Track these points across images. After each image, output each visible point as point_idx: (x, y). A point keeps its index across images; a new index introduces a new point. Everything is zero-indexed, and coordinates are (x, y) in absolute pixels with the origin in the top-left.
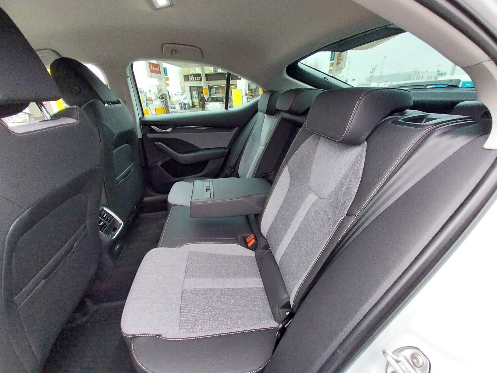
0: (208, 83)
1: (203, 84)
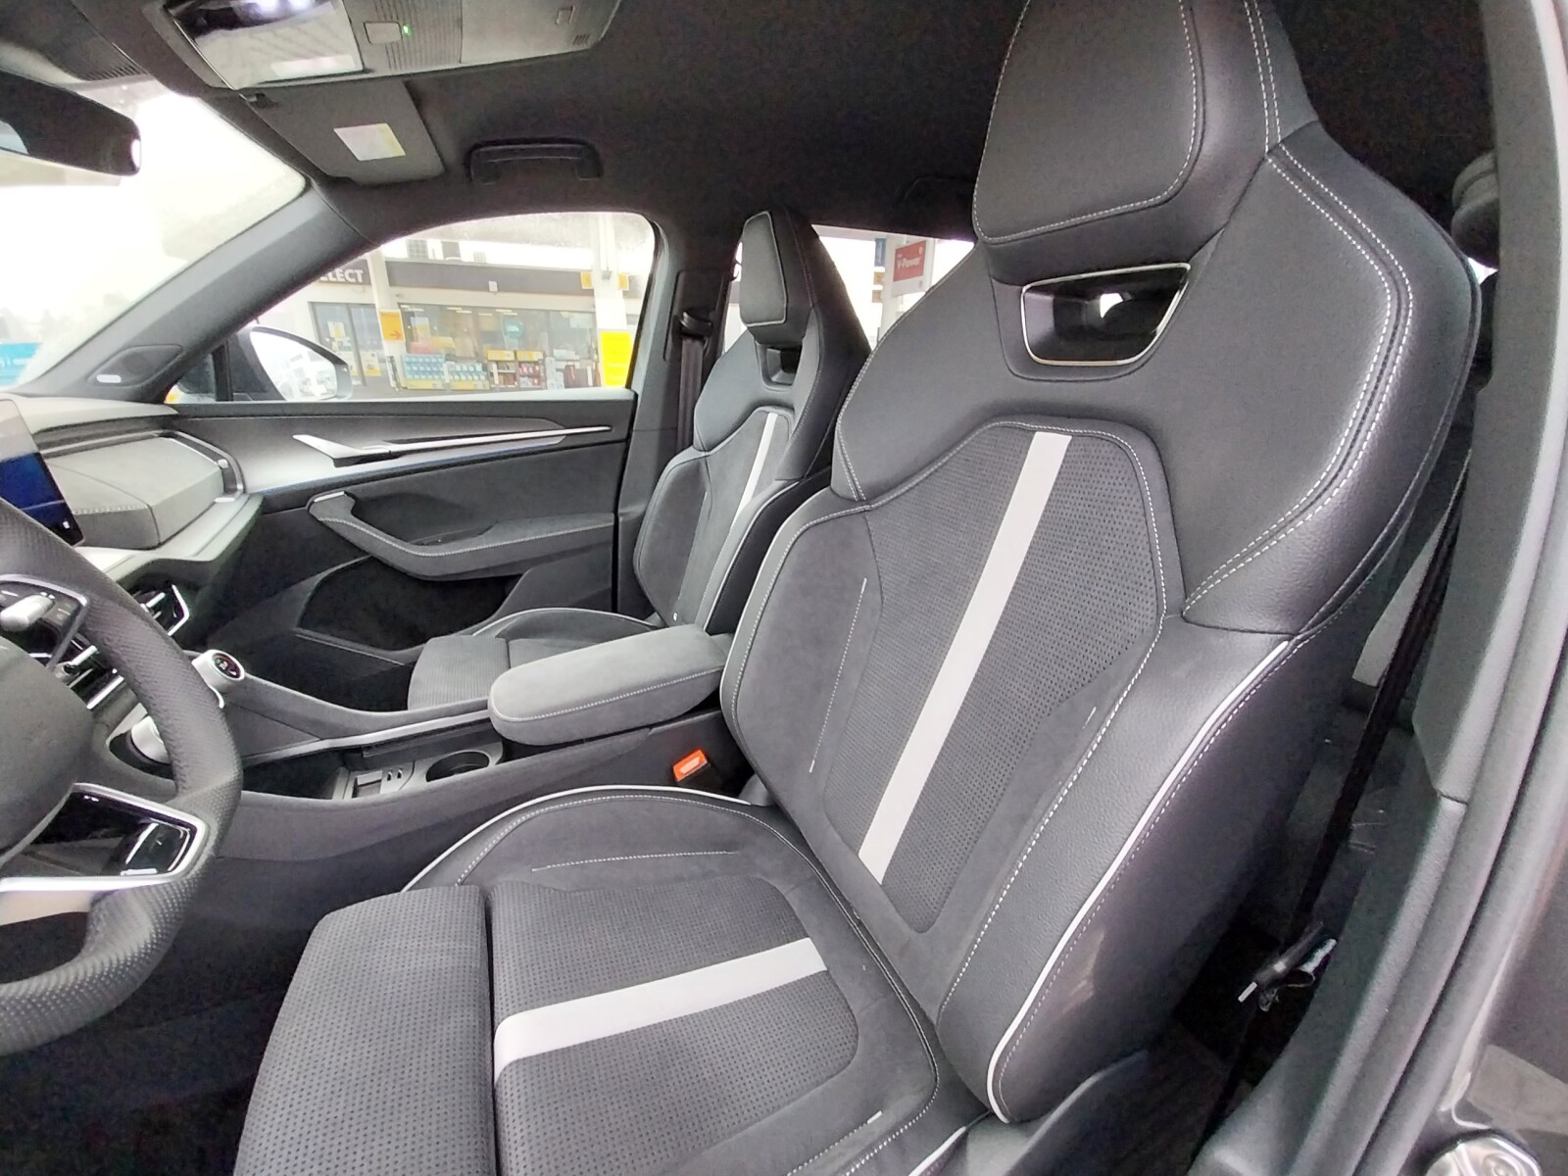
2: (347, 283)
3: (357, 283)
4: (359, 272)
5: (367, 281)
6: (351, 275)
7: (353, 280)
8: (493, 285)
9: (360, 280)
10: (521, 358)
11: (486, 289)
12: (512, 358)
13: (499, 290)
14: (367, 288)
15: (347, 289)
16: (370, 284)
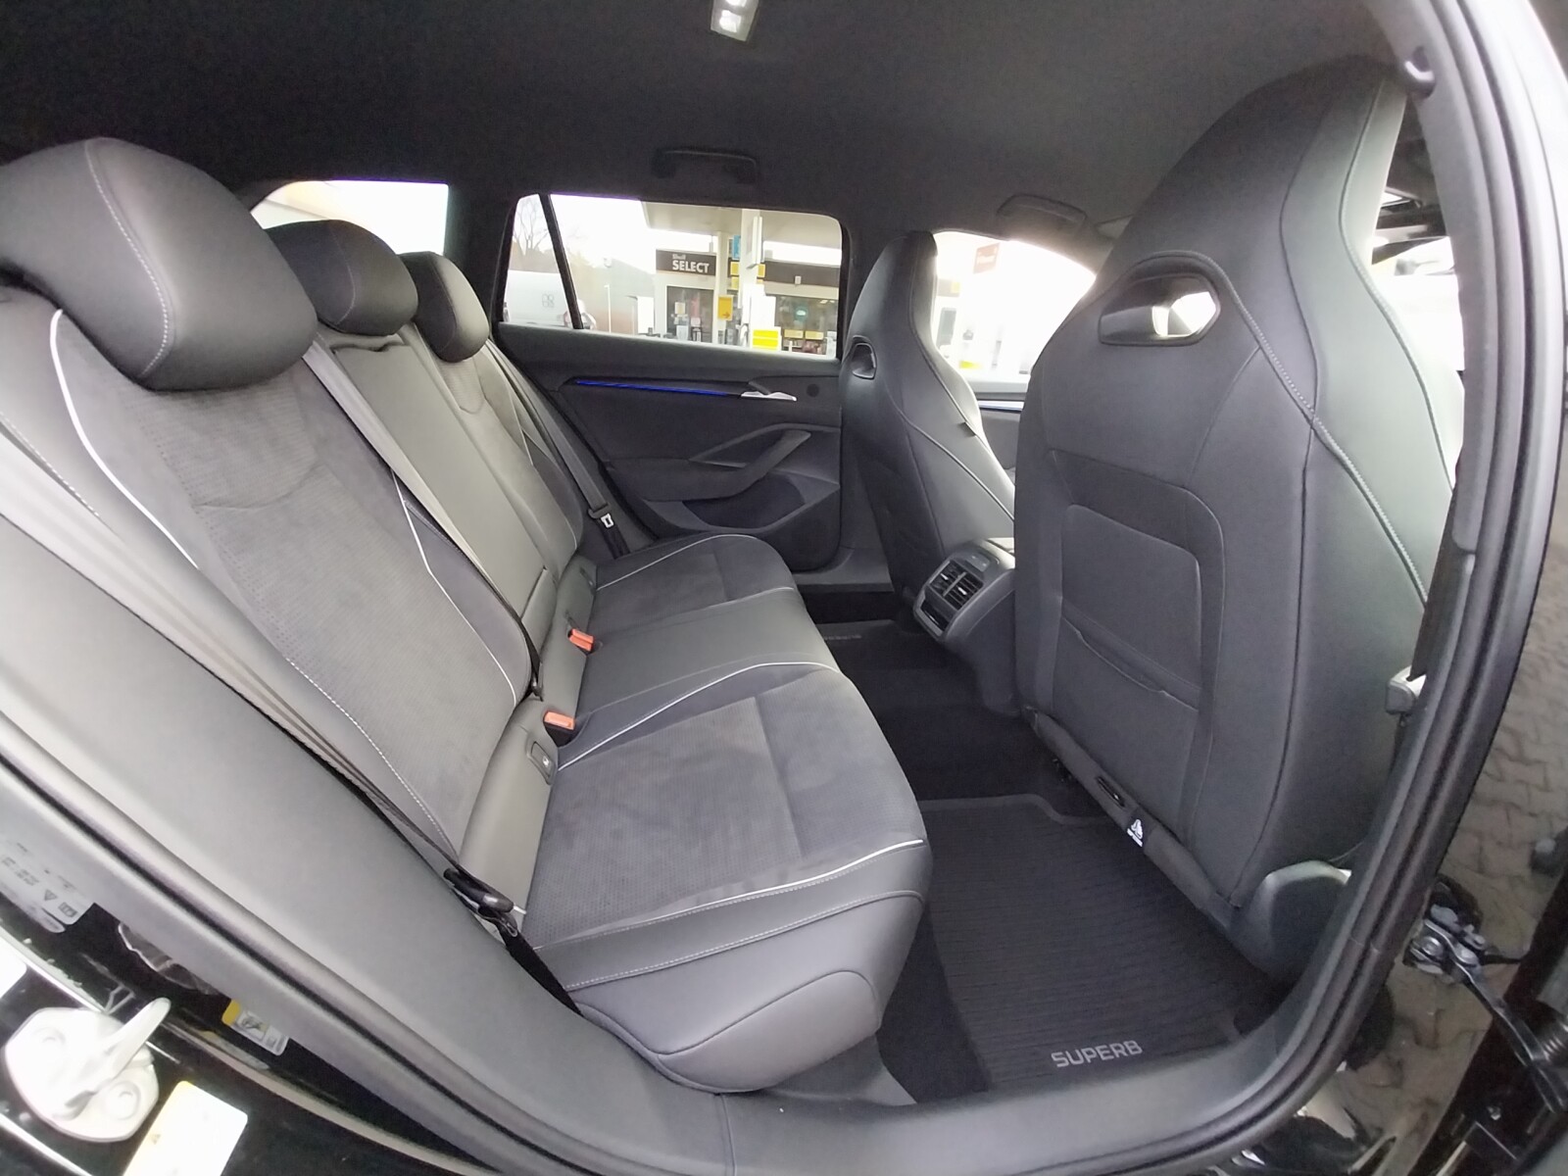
2: (697, 272)
3: (704, 273)
4: (707, 265)
5: (712, 272)
6: (701, 267)
7: (701, 271)
8: (798, 279)
9: (706, 271)
10: (807, 338)
11: (793, 282)
12: (801, 337)
13: (803, 283)
14: (711, 278)
15: (696, 277)
16: (714, 274)
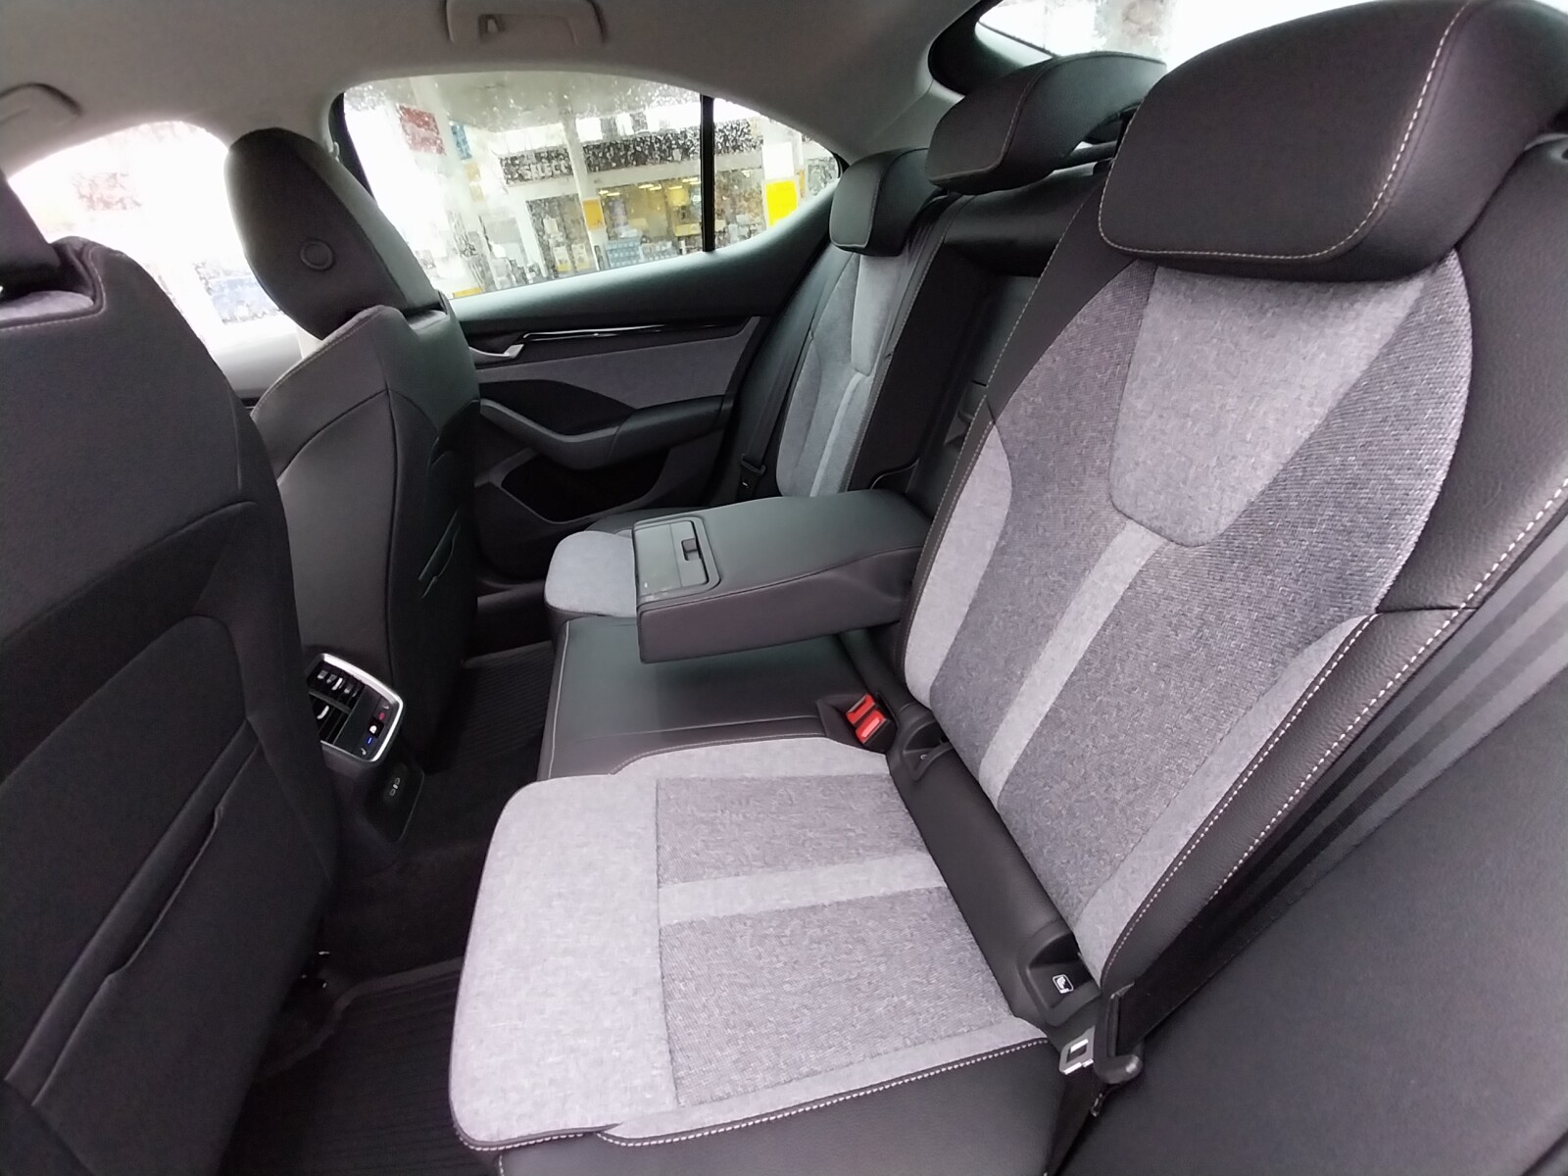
0: (595, 182)
1: (580, 185)
